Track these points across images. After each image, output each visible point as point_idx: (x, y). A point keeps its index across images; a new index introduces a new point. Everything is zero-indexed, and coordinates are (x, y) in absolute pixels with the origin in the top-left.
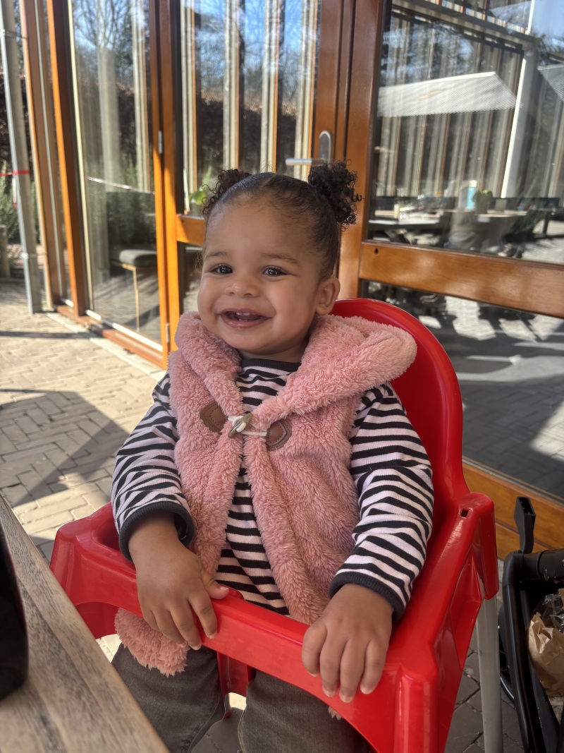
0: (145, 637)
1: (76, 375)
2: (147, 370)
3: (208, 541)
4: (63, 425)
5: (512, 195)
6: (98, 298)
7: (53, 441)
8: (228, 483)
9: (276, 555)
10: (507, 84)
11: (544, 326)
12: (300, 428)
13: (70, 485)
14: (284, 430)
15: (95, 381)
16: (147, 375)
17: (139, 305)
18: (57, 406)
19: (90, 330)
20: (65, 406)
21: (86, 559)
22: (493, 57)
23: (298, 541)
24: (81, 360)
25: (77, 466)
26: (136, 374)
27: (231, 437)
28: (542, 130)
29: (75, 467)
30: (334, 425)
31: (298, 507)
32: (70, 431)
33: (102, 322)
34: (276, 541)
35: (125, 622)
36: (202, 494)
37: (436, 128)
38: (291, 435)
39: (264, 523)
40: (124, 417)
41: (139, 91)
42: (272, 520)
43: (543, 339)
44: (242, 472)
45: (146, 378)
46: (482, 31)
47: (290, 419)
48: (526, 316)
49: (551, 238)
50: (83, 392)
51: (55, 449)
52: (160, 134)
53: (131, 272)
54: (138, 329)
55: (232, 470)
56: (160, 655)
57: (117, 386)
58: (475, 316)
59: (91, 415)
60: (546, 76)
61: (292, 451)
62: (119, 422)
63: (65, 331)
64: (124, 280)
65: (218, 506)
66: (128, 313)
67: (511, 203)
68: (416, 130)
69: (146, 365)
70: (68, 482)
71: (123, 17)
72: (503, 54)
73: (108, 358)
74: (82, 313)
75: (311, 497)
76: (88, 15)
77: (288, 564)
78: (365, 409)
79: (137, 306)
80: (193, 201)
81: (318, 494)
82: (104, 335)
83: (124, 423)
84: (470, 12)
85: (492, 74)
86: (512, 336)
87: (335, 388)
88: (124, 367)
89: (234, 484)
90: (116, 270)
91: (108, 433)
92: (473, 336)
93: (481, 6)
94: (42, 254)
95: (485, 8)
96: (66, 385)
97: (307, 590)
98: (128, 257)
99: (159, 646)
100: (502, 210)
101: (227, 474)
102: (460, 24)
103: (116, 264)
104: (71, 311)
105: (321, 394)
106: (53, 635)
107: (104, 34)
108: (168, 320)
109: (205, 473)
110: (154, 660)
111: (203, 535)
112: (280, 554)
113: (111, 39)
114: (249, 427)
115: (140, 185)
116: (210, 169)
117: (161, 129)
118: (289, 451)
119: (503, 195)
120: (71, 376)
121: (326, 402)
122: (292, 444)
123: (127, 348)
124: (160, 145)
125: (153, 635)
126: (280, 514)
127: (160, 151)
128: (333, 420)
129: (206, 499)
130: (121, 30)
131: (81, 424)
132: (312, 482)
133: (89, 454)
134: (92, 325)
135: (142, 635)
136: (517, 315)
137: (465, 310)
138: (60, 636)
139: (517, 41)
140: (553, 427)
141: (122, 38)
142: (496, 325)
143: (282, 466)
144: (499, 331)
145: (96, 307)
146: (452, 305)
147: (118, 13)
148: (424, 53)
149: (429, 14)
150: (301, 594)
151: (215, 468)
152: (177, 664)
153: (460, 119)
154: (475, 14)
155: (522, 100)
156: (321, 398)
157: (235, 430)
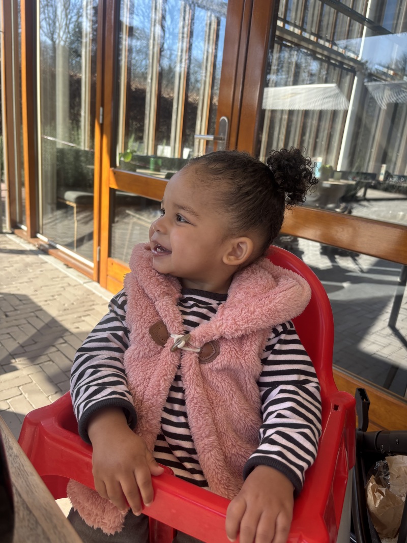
0: (92, 503)
1: (27, 282)
2: (81, 281)
3: (146, 430)
4: (16, 320)
5: (344, 169)
6: (46, 224)
7: (7, 332)
8: (165, 386)
9: (202, 445)
10: (344, 94)
11: (366, 262)
12: (227, 349)
13: (19, 366)
14: (214, 349)
15: (41, 287)
16: (80, 284)
17: (77, 231)
18: (12, 306)
19: (39, 248)
20: (19, 305)
21: (49, 441)
22: (335, 73)
23: (219, 435)
24: (31, 271)
25: (26, 352)
26: (73, 283)
27: (173, 352)
28: (365, 126)
29: (23, 353)
30: (252, 349)
31: (220, 408)
32: (21, 325)
33: (49, 243)
34: (203, 435)
35: (76, 490)
36: (144, 393)
37: (294, 119)
38: (219, 354)
39: (194, 420)
40: (62, 315)
41: (85, 76)
42: (201, 419)
43: (365, 271)
44: (178, 378)
45: (80, 286)
46: (328, 55)
47: (220, 341)
48: (354, 254)
49: (369, 200)
50: (32, 295)
51: (9, 338)
52: (101, 109)
53: (72, 207)
54: (75, 250)
55: (169, 377)
56: (104, 519)
57: (58, 292)
58: (318, 253)
59: (38, 313)
60: (370, 89)
61: (218, 366)
62: (59, 319)
63: (20, 248)
64: (66, 212)
65: (155, 404)
66: (67, 237)
67: (344, 175)
68: (281, 119)
69: (81, 277)
70: (18, 364)
71: (74, 23)
72: (342, 72)
73: (52, 270)
74: (34, 235)
75: (230, 401)
76: (47, 19)
77: (212, 453)
78: (274, 338)
79: (75, 233)
80: (122, 159)
81: (235, 399)
82: (50, 253)
83: (62, 320)
84: (321, 42)
85: (333, 85)
86: (344, 268)
87: (257, 322)
88: (64, 277)
89: (169, 387)
90: (61, 205)
91: (50, 327)
92: (317, 267)
93: (328, 38)
94: (5, 190)
95: (331, 39)
96: (19, 290)
97: (226, 474)
98: (71, 196)
99: (104, 511)
100: (338, 179)
101: (165, 379)
102: (314, 49)
103: (61, 201)
104: (25, 233)
105: (246, 326)
106: (31, 512)
107: (59, 34)
108: (99, 244)
109: (148, 376)
110: (99, 522)
111: (142, 425)
112: (205, 445)
113: (64, 38)
114: (187, 344)
115: (82, 144)
116: (133, 136)
117: (103, 105)
118: (217, 366)
119: (339, 169)
120: (23, 283)
121: (249, 332)
122: (219, 361)
123: (66, 263)
124: (101, 117)
125: (99, 501)
126: (206, 413)
127: (101, 122)
128: (251, 345)
129: (146, 397)
130: (72, 32)
131: (30, 320)
132: (231, 390)
133: (36, 343)
134: (41, 245)
135: (90, 501)
136: (348, 253)
137: (311, 248)
138: (37, 513)
139: (351, 64)
140: (372, 334)
141: (72, 38)
142: (332, 260)
143: (211, 377)
144: (335, 264)
145: (44, 232)
146: (303, 244)
147: (70, 19)
148: (289, 68)
149: (293, 41)
150: (221, 477)
151: (156, 373)
152: (117, 526)
153: (311, 115)
154: (324, 43)
155: (354, 105)
156: (246, 329)
157: (177, 346)
